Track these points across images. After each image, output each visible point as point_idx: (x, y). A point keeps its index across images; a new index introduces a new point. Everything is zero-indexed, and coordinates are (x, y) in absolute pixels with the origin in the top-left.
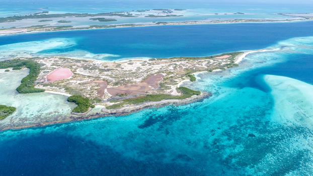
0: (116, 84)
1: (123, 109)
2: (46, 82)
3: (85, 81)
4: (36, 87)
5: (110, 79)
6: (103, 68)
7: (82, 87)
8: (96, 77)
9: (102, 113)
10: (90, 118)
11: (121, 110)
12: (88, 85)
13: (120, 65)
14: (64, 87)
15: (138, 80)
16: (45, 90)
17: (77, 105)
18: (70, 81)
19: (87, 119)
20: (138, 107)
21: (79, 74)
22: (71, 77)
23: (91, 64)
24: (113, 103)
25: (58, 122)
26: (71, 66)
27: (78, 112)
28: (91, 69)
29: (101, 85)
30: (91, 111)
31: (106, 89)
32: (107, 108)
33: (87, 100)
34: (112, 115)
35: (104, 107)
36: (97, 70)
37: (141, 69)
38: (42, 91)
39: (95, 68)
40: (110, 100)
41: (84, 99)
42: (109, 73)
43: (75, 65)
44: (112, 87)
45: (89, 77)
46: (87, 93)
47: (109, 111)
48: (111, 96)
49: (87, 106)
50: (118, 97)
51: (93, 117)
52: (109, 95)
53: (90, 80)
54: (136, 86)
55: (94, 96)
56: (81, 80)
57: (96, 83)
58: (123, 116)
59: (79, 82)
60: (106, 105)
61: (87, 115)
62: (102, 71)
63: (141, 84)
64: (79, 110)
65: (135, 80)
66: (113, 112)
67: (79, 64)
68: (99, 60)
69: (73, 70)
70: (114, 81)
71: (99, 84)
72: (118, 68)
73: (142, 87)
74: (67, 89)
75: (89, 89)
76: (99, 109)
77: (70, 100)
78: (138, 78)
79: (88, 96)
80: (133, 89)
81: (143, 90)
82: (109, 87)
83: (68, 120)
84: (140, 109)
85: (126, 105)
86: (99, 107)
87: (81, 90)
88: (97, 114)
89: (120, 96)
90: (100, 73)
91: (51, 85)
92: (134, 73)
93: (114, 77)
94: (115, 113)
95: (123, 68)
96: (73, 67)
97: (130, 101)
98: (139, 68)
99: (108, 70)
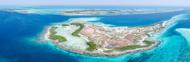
0: (112, 39)
1: (113, 53)
2: (83, 33)
3: (97, 36)
4: (78, 34)
5: (109, 36)
6: (107, 31)
7: (96, 38)
8: (103, 35)
9: (101, 54)
10: (93, 55)
11: (111, 54)
12: (99, 38)
13: (115, 30)
14: (88, 37)
15: (123, 38)
16: (81, 36)
17: (89, 47)
18: (92, 35)
19: (91, 55)
20: (122, 53)
21: (96, 32)
22: (93, 33)
23: (103, 28)
24: (108, 49)
25: (77, 52)
26: (95, 28)
27: (88, 50)
28: (102, 31)
29: (104, 39)
30: (95, 52)
31: (106, 41)
32: (104, 52)
33: (95, 45)
34: (105, 56)
35: (102, 50)
36: (104, 31)
37: (124, 32)
38: (79, 36)
39: (104, 30)
40: (107, 48)
41: (94, 45)
42: (109, 33)
43: (96, 28)
44: (109, 40)
45: (100, 34)
46: (97, 41)
47: (105, 53)
48: (108, 45)
49: (94, 49)
50: (111, 46)
51: (95, 55)
52: (107, 44)
53: (100, 35)
54: (121, 40)
55: (99, 44)
56: (96, 35)
57: (102, 37)
58: (112, 57)
59: (95, 36)
60: (104, 50)
61: (92, 53)
62: (107, 32)
63: (124, 40)
64: (89, 50)
65: (121, 37)
66: (107, 54)
67: (98, 28)
68: (106, 27)
69: (95, 30)
70: (111, 37)
71: (104, 38)
72: (113, 31)
73: (124, 41)
74: (89, 38)
75: (98, 40)
76: (99, 51)
77: (88, 44)
78: (122, 36)
79: (96, 43)
80: (120, 42)
81: (125, 43)
82: (108, 40)
83: (82, 53)
84: (123, 54)
85: (115, 51)
86: (100, 50)
87: (95, 40)
88: (98, 54)
89: (113, 46)
90: (105, 33)
91: (84, 35)
92: (120, 34)
93: (111, 35)
94: (108, 55)
95: (116, 31)
96: (95, 29)
97: (117, 49)
98: (123, 32)
99: (109, 32)
